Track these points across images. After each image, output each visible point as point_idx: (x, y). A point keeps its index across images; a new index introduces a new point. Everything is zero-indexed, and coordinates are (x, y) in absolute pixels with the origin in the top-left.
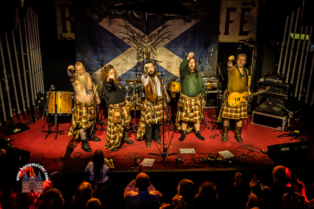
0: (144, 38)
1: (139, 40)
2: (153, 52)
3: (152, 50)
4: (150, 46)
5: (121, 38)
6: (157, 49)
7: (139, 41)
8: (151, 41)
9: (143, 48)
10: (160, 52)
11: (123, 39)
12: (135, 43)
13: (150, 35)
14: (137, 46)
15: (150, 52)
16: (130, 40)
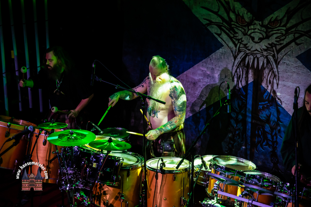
0: (252, 27)
1: (240, 33)
2: (272, 69)
3: (268, 62)
4: (265, 50)
5: (205, 22)
6: (281, 62)
7: (240, 35)
8: (268, 37)
9: (247, 55)
10: (285, 71)
11: (208, 25)
12: (231, 38)
13: (266, 22)
14: (236, 46)
15: (263, 68)
16: (221, 29)
